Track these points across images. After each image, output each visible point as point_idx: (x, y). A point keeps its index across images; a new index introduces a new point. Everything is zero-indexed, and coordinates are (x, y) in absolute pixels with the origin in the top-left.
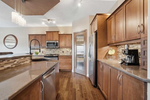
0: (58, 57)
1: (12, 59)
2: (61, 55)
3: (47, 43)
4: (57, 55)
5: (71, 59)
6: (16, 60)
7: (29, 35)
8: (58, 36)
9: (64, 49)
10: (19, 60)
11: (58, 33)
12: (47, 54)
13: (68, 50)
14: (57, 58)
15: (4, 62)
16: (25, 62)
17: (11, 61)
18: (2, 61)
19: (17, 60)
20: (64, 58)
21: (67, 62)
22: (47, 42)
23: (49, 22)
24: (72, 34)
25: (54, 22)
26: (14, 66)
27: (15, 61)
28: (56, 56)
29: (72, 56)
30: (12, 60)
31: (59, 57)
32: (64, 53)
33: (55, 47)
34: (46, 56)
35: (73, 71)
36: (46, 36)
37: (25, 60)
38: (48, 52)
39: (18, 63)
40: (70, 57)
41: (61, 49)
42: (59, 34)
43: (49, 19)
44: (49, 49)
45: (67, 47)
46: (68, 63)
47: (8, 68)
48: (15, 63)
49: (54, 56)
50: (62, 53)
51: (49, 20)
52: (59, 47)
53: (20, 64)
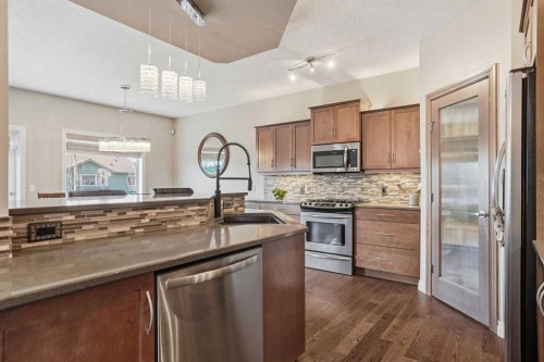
0: (353, 210)
1: (134, 210)
2: (374, 204)
3: (316, 154)
4: (350, 205)
5: (417, 226)
6: (146, 212)
7: (257, 128)
8: (356, 118)
9: (386, 178)
10: (157, 214)
11: (358, 107)
12: (316, 198)
13: (406, 181)
14: (350, 216)
15: (109, 215)
16: (179, 220)
17: (130, 214)
18: (102, 212)
19: (152, 213)
20: (382, 219)
21: (395, 240)
22: (314, 149)
23: (312, 70)
24: (418, 105)
25: (331, 64)
26: (142, 230)
27: (143, 216)
28: (344, 206)
29: (419, 211)
30: (134, 213)
31: (358, 213)
32: (390, 194)
33: (343, 170)
34: (308, 205)
35: (422, 287)
36: (309, 125)
37: (181, 215)
38: (323, 189)
39: (153, 223)
40: (413, 216)
41: (375, 178)
42: (362, 113)
43: (310, 56)
44: (324, 177)
45: (399, 170)
46: (398, 243)
47: (122, 234)
48: (143, 221)
49: (338, 206)
50: (380, 197)
51: (310, 61)
52: (362, 170)
53: (161, 228)
